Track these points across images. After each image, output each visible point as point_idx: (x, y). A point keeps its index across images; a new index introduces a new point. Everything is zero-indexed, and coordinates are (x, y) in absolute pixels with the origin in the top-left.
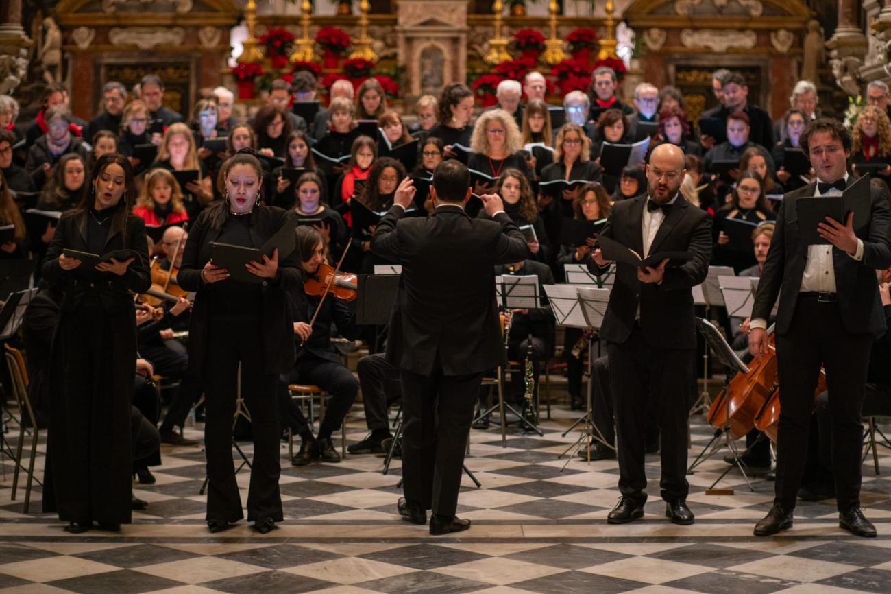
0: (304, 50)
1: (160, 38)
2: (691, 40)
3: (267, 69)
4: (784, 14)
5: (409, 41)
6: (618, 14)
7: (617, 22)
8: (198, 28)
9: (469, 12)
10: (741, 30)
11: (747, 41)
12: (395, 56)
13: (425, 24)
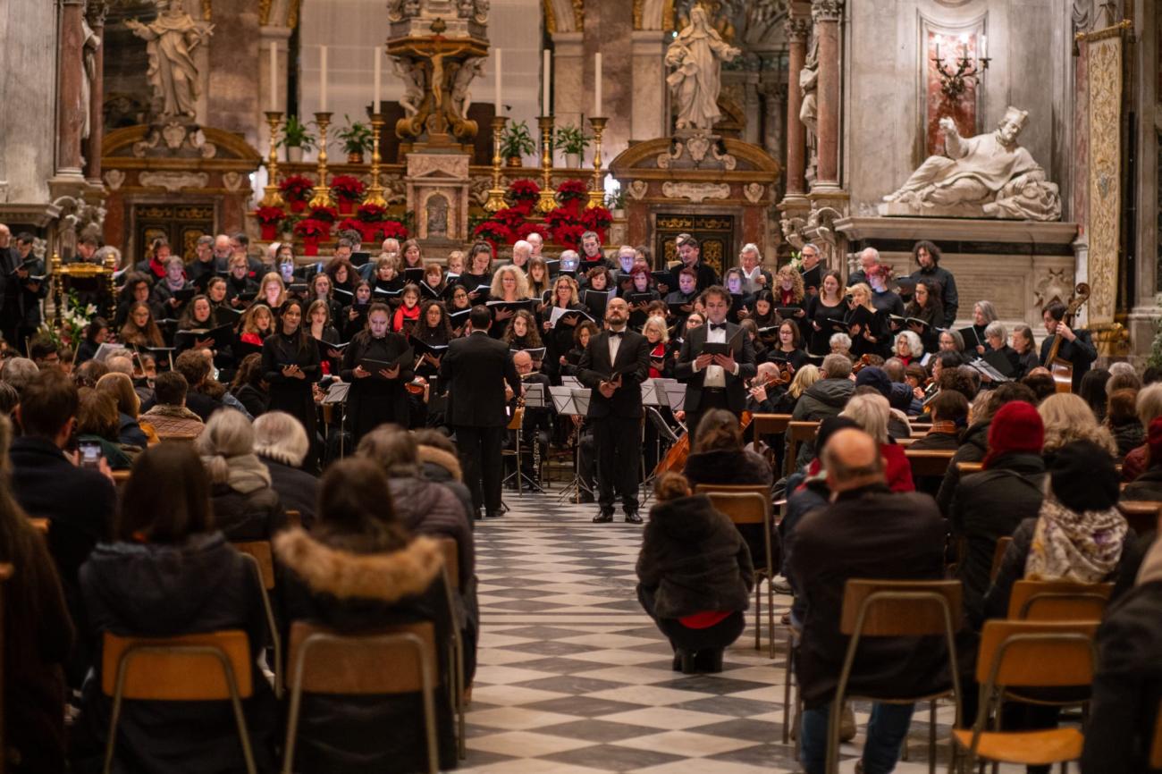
0: (322, 197)
1: (186, 181)
2: (671, 191)
3: (288, 213)
4: (756, 168)
5: (417, 189)
6: (605, 166)
7: (604, 173)
8: (221, 172)
9: (470, 164)
10: (717, 183)
11: (722, 192)
12: (404, 202)
13: (430, 175)
